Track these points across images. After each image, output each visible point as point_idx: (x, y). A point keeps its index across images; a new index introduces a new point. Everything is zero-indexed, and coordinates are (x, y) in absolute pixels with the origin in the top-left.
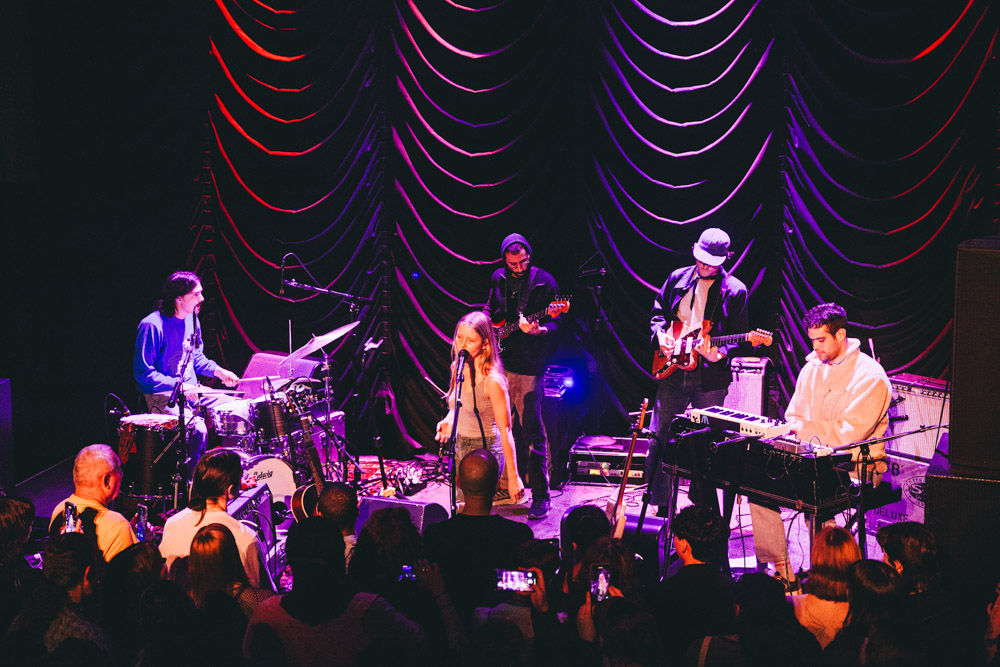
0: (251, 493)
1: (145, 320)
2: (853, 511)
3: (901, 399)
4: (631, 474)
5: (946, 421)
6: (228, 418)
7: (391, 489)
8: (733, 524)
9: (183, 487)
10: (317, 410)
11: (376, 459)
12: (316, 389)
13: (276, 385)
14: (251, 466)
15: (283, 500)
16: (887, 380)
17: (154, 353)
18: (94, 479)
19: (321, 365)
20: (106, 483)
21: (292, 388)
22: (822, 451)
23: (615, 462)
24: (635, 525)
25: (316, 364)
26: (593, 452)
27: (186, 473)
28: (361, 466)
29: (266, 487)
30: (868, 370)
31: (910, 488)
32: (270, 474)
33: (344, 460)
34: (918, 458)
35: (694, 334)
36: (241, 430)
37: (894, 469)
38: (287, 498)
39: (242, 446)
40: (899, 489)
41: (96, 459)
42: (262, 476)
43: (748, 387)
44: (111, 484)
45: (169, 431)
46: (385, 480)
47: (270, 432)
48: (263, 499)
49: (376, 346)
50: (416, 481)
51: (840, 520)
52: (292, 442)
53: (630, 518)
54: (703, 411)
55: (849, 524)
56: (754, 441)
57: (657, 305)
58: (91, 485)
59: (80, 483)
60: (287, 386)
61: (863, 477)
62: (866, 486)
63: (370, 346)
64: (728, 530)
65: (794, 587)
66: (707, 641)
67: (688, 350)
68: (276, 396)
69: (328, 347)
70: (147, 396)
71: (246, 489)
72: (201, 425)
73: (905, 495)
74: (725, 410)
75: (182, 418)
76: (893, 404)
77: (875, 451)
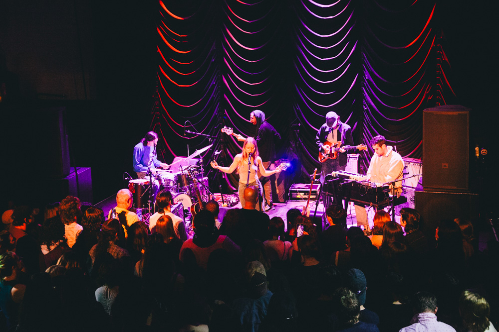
0: (176, 206)
1: (136, 146)
2: (390, 207)
3: (406, 167)
4: (311, 197)
5: (421, 173)
6: (167, 180)
7: (225, 204)
8: (348, 213)
9: (152, 205)
10: (199, 176)
11: (220, 194)
12: (198, 169)
13: (184, 168)
14: (175, 197)
15: (187, 209)
16: (402, 160)
17: (139, 157)
18: (124, 201)
19: (199, 161)
20: (128, 202)
21: (189, 168)
22: (379, 185)
23: (306, 193)
24: (313, 214)
25: (197, 160)
26: (298, 190)
27: (153, 199)
28: (215, 197)
29: (181, 204)
30: (396, 157)
31: (410, 198)
32: (182, 200)
33: (208, 194)
34: (413, 188)
35: (335, 146)
36: (171, 184)
37: (404, 192)
38: (189, 208)
39: (172, 190)
40: (406, 198)
41: (124, 194)
42: (180, 200)
43: (352, 164)
44: (130, 203)
45: (146, 185)
46: (223, 202)
47: (182, 185)
48: (181, 208)
49: (219, 153)
50: (234, 201)
51: (386, 210)
52: (190, 188)
53: (311, 212)
54: (337, 172)
55: (389, 211)
56: (354, 182)
57: (318, 138)
58: (123, 203)
59: (119, 202)
60: (188, 168)
61: (393, 194)
62: (394, 197)
63: (217, 153)
64: (346, 215)
65: (370, 234)
66: (338, 252)
67: (333, 152)
68: (184, 172)
69: (202, 154)
70: (137, 173)
71: (175, 204)
72: (157, 183)
73: (408, 201)
74: (344, 172)
75: (151, 180)
76: (405, 168)
77: (398, 185)
